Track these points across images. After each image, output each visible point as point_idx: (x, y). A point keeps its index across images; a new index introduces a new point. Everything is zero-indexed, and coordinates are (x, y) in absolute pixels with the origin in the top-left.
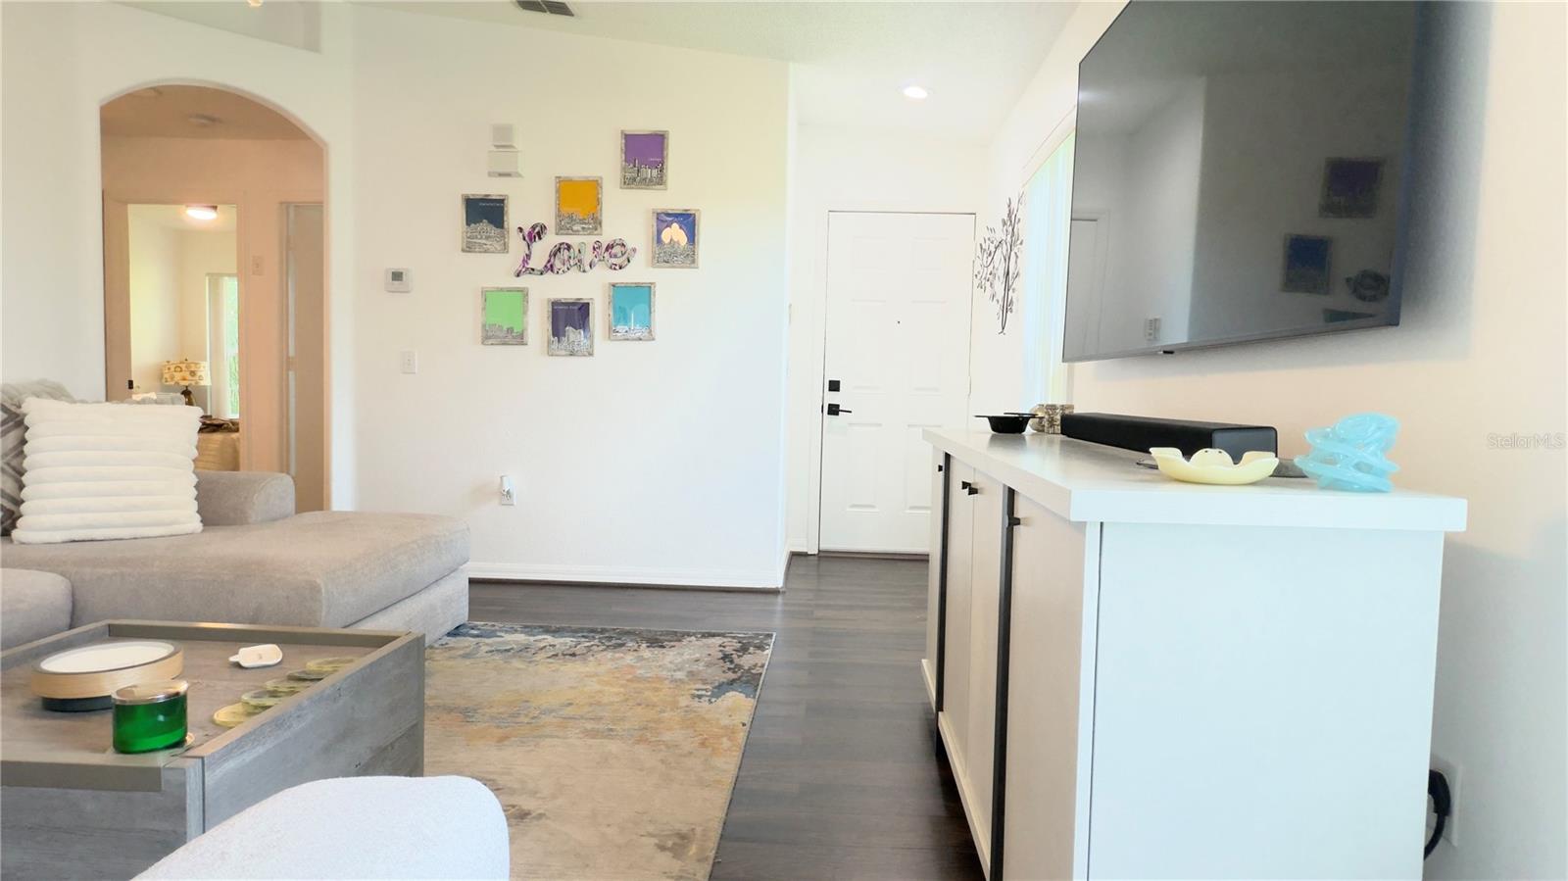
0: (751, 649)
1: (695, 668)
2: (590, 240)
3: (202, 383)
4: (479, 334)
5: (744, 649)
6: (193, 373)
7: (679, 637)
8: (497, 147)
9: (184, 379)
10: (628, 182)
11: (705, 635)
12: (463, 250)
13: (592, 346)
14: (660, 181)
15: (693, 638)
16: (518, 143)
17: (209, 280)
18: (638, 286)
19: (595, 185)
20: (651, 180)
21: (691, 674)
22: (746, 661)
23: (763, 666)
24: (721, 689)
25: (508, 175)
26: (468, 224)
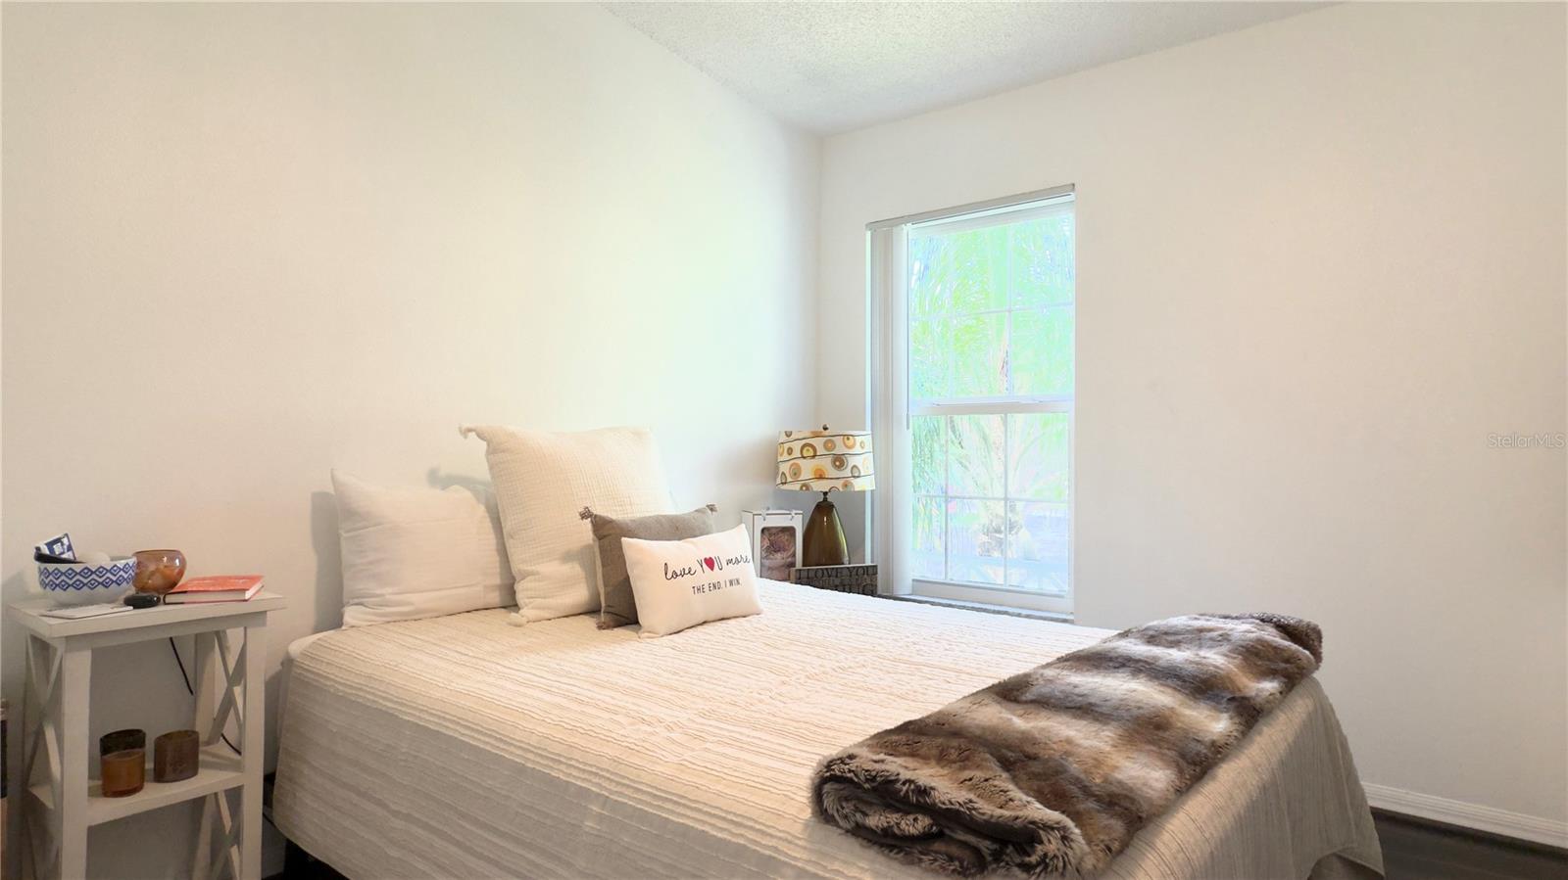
3: (859, 485)
6: (839, 461)
9: (821, 477)
17: (872, 234)
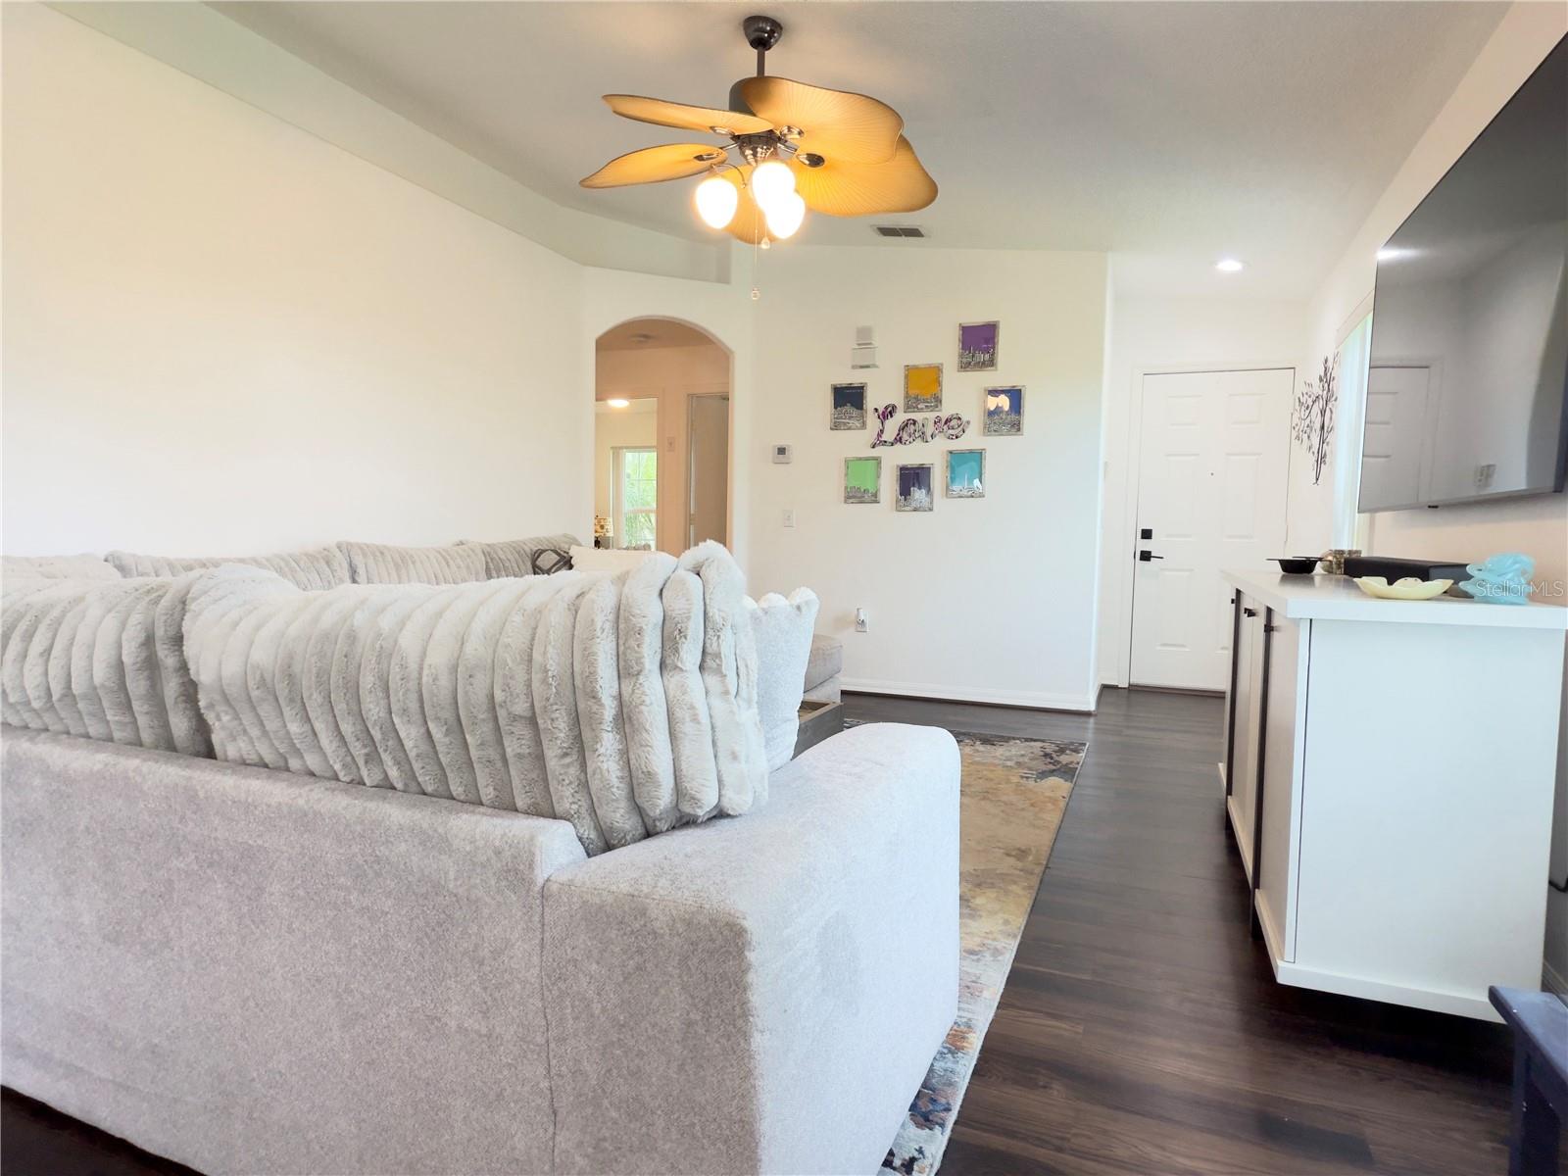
0: (1068, 752)
1: (1021, 760)
2: (932, 416)
4: (842, 494)
5: (1062, 751)
7: (1007, 739)
8: (859, 345)
10: (965, 366)
11: (1027, 740)
12: (831, 429)
13: (931, 503)
14: (991, 363)
15: (1018, 741)
16: (876, 342)
18: (971, 452)
19: (937, 370)
20: (983, 363)
21: (1019, 764)
22: (1064, 759)
23: (1078, 763)
24: (1043, 775)
25: (867, 367)
26: (835, 408)
